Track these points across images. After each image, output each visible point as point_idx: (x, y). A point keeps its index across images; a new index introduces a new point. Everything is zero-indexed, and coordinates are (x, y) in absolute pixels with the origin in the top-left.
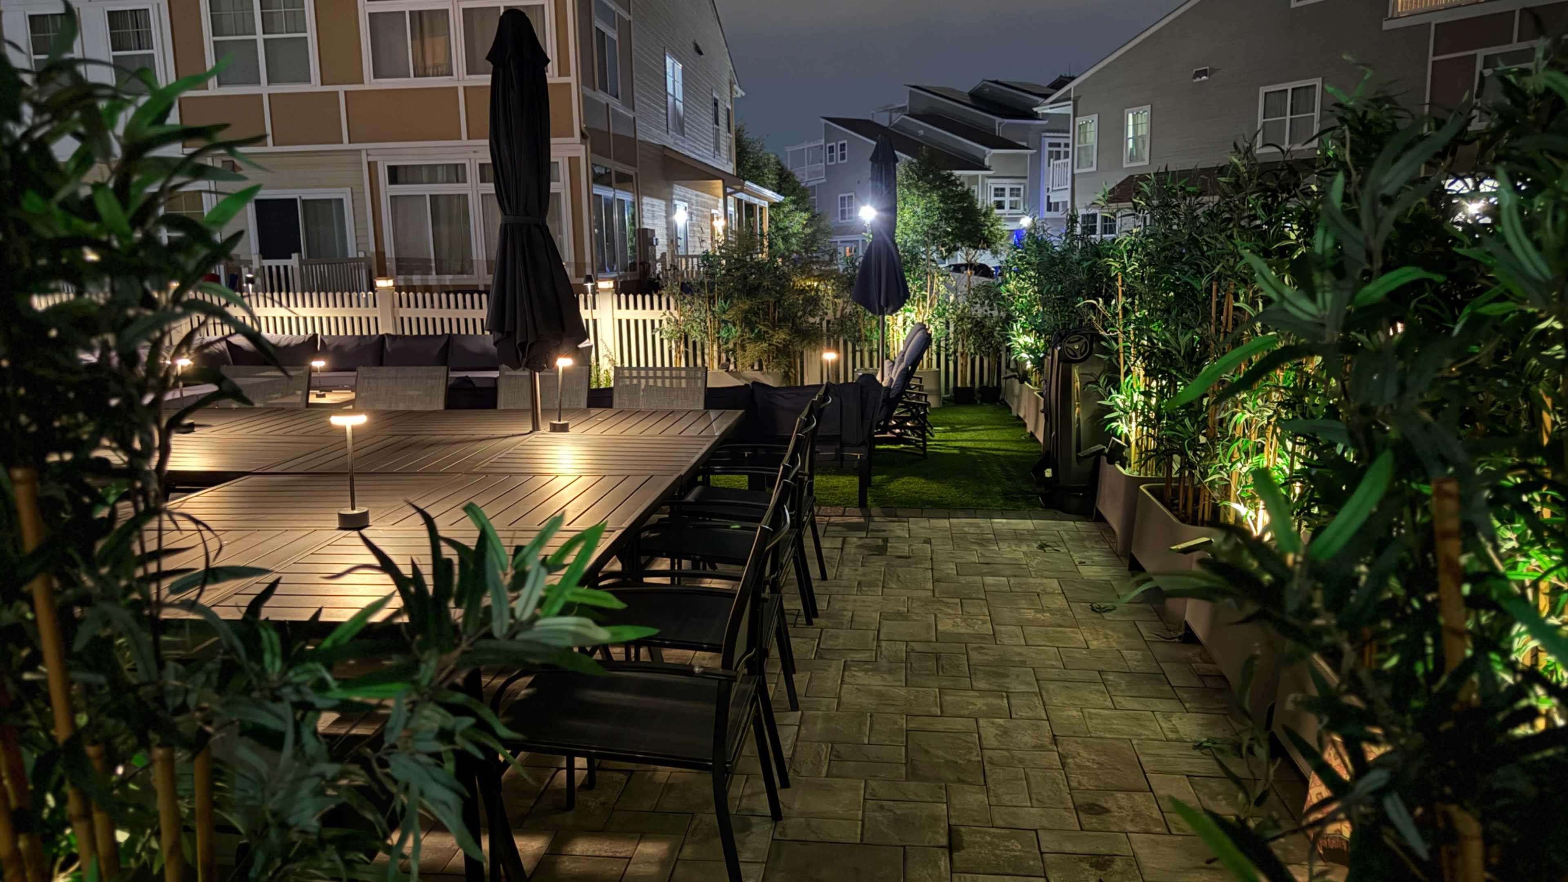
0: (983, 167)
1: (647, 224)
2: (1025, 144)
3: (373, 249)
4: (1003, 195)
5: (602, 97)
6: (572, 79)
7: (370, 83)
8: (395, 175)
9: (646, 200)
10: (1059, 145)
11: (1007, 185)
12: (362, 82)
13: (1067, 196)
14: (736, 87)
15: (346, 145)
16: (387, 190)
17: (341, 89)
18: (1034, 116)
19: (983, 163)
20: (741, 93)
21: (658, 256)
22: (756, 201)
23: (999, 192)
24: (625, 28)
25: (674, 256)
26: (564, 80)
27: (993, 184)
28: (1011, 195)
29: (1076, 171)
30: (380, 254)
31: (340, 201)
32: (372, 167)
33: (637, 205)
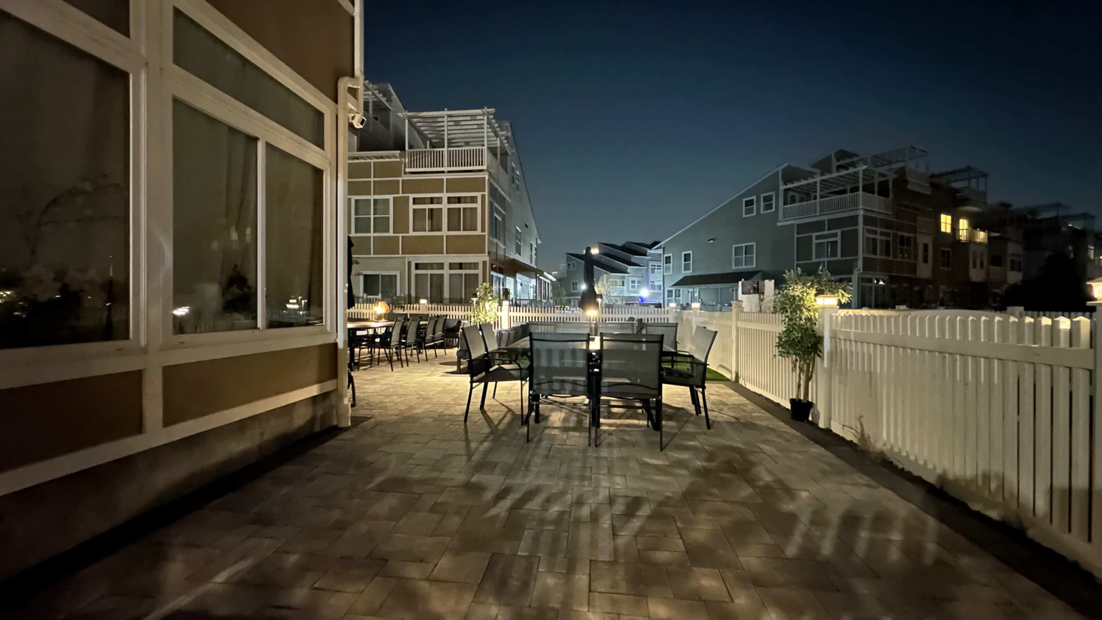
0: (626, 273)
1: (507, 287)
2: (642, 265)
3: (407, 293)
4: (635, 283)
5: (495, 240)
6: (486, 233)
7: (411, 233)
8: (417, 266)
9: (507, 278)
10: (655, 266)
11: (636, 279)
12: (408, 233)
13: (661, 283)
14: (538, 240)
15: (400, 255)
16: (414, 272)
17: (400, 235)
18: (645, 255)
19: (627, 271)
20: (539, 242)
21: (511, 299)
22: (546, 280)
23: (633, 282)
24: (503, 217)
25: (516, 300)
26: (483, 234)
27: (631, 279)
28: (638, 283)
29: (665, 274)
30: (409, 295)
31: (396, 276)
32: (409, 263)
33: (504, 280)
